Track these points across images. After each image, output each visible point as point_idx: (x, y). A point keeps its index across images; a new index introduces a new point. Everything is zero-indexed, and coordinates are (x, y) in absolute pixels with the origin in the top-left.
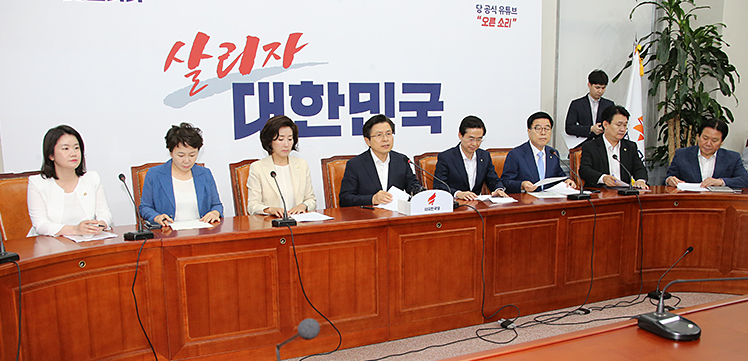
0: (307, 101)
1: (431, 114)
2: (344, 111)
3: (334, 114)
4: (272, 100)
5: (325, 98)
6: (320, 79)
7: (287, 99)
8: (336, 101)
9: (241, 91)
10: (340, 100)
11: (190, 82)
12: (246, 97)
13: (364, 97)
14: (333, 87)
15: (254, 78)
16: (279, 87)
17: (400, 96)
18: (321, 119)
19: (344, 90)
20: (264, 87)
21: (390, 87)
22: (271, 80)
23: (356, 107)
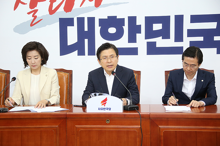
1: (216, 38)
2: (140, 37)
3: (132, 39)
5: (126, 28)
6: (123, 14)
7: (97, 29)
8: (134, 29)
9: (65, 23)
10: (138, 29)
11: (30, 17)
12: (68, 27)
13: (157, 27)
14: (132, 20)
15: (74, 15)
16: (91, 20)
17: (188, 25)
18: (123, 43)
19: (141, 22)
20: (81, 20)
21: (179, 19)
22: (86, 16)
23: (150, 33)
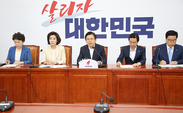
0: (93, 25)
1: (147, 30)
2: (108, 29)
3: (104, 30)
4: (79, 25)
5: (100, 24)
6: (99, 16)
7: (85, 24)
8: (105, 25)
9: (68, 21)
10: (107, 25)
11: (50, 18)
12: (70, 23)
13: (117, 23)
14: (104, 20)
15: (73, 17)
16: (82, 20)
17: (133, 23)
18: (98, 32)
19: (108, 21)
20: (76, 20)
21: (128, 19)
22: (79, 17)
23: (113, 27)
